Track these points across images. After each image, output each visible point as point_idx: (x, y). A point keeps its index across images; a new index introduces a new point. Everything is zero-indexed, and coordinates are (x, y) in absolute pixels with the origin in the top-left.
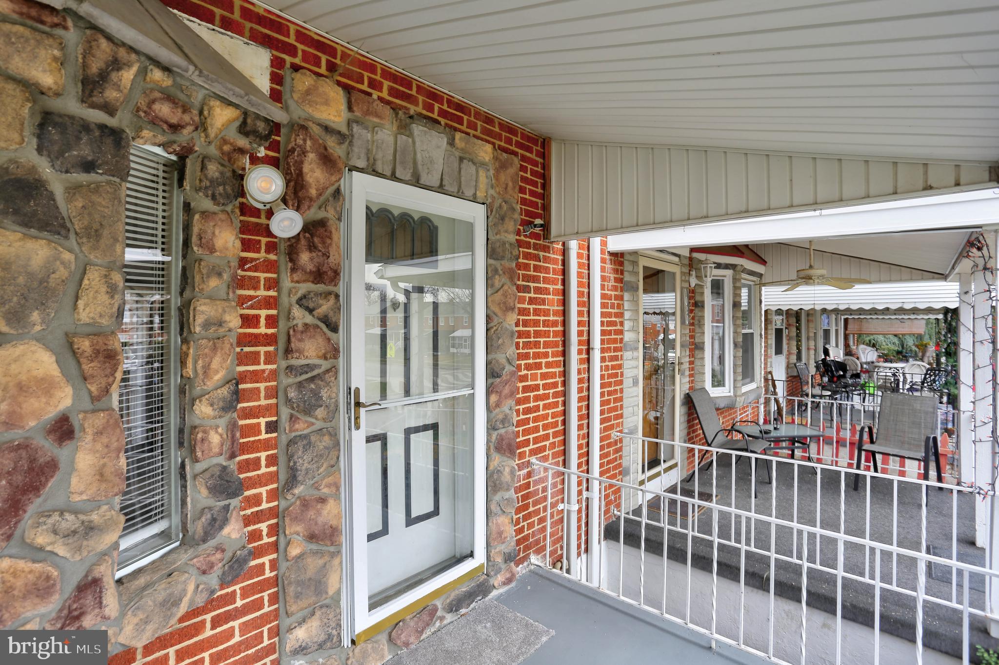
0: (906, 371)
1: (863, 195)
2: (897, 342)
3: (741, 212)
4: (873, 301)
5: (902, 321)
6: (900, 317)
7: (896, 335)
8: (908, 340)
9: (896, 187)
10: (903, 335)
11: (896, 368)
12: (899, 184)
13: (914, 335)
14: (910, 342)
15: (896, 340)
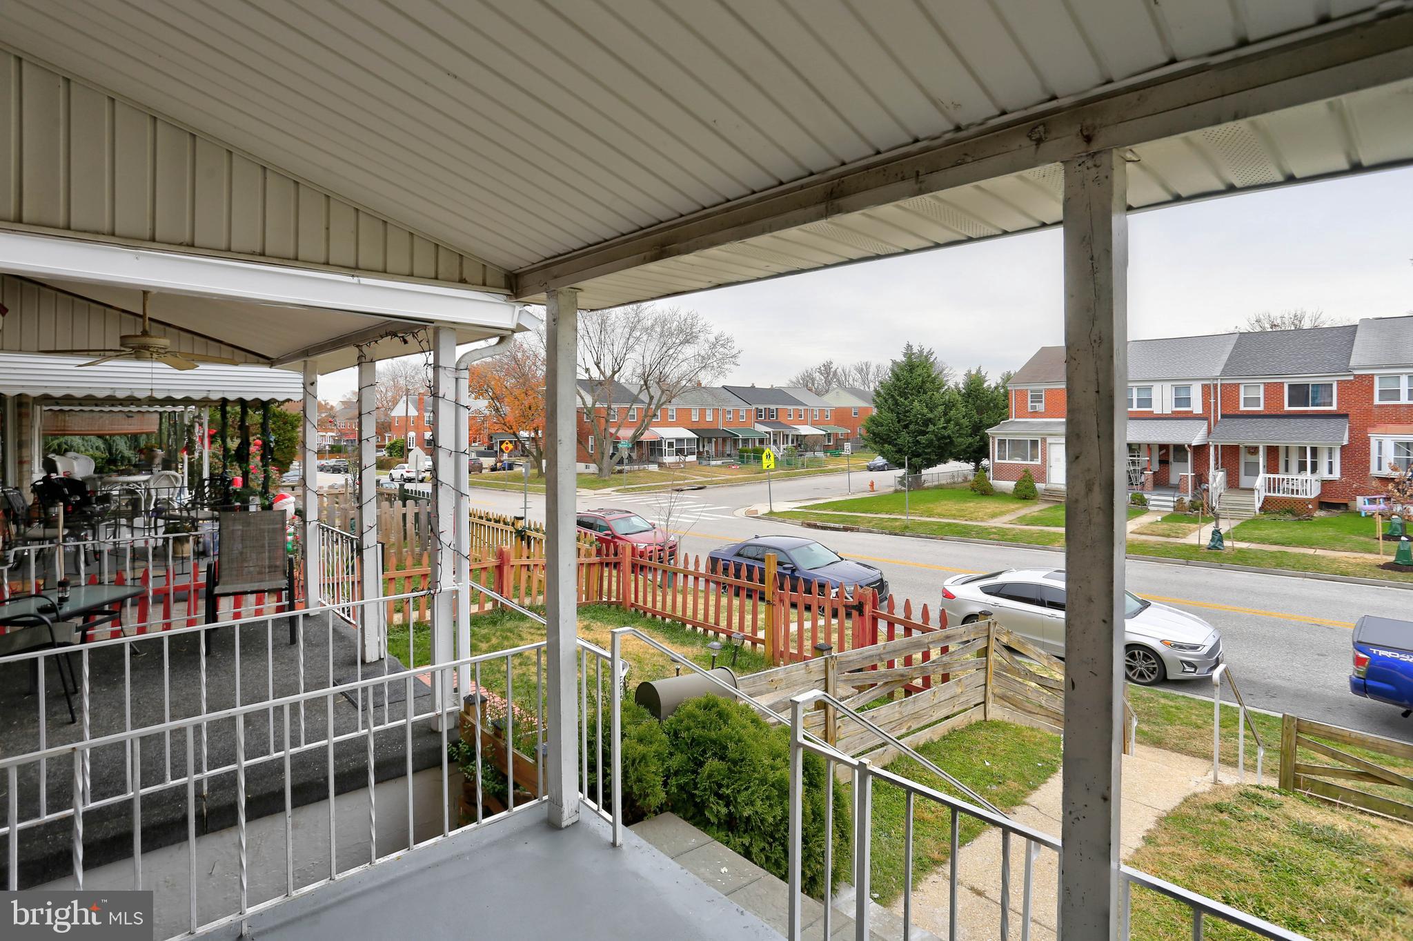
0: (152, 485)
1: (408, 273)
2: (102, 446)
3: (253, 253)
4: (167, 387)
5: (129, 415)
6: (126, 409)
7: (100, 436)
8: (118, 442)
9: (437, 272)
10: (111, 435)
11: (136, 483)
12: (440, 272)
13: (126, 435)
14: (122, 446)
15: (100, 443)
